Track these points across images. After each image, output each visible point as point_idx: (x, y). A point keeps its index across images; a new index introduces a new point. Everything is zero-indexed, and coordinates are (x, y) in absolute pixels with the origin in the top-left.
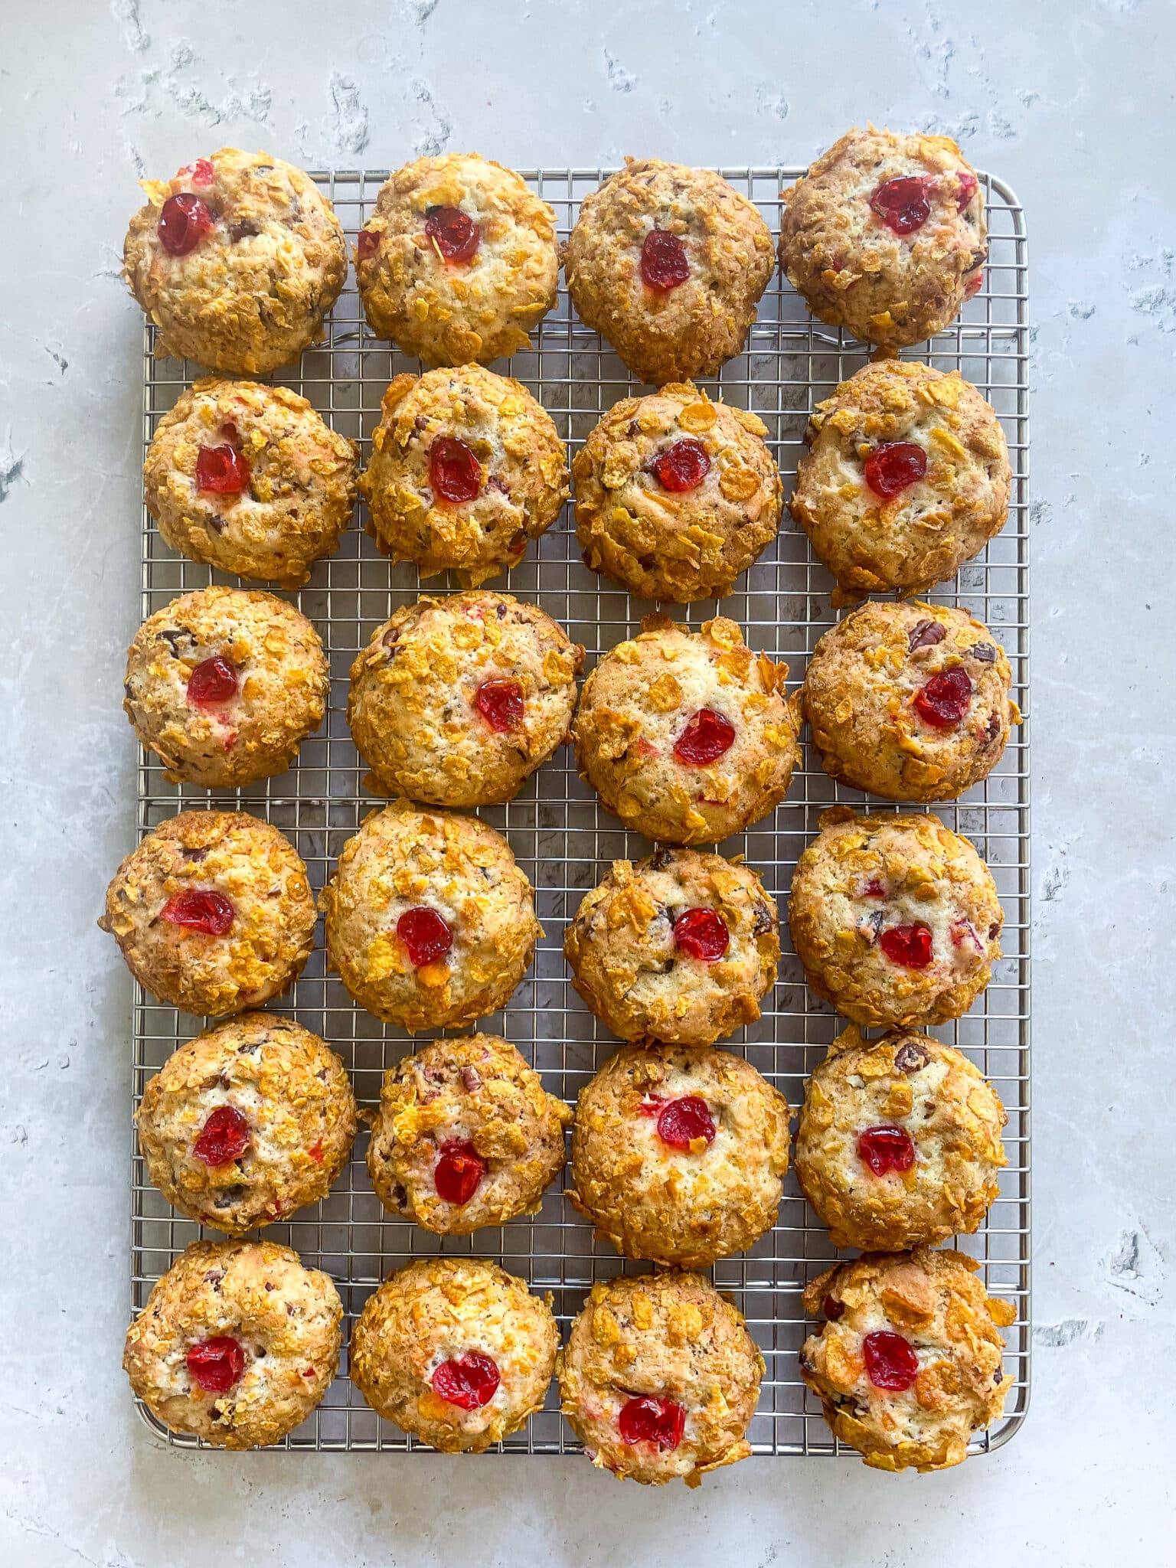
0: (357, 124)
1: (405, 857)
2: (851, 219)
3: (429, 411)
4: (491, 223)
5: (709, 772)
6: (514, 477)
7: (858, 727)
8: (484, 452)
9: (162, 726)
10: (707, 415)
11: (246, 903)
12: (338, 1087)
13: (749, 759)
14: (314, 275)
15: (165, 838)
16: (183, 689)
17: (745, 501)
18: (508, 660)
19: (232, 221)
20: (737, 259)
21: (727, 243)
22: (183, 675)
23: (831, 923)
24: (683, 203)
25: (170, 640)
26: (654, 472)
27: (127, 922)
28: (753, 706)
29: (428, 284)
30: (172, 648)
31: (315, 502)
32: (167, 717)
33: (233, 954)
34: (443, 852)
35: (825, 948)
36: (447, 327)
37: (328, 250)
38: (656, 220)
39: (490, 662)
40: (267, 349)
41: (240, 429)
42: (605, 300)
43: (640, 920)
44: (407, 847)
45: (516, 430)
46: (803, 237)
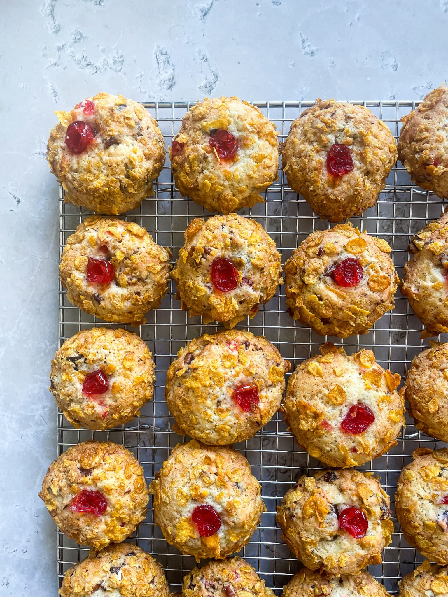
0: (169, 73)
1: (196, 478)
2: (445, 137)
3: (211, 244)
4: (245, 138)
5: (359, 438)
6: (256, 277)
7: (441, 414)
8: (240, 264)
9: (69, 405)
10: (360, 243)
11: (113, 498)
12: (161, 586)
13: (381, 431)
14: (148, 165)
15: (71, 460)
16: (80, 387)
17: (381, 291)
18: (251, 373)
19: (105, 137)
20: (381, 160)
21: (376, 150)
22: (80, 380)
23: (422, 516)
24: (351, 128)
25: (74, 361)
26: (332, 276)
27: (52, 504)
28: (383, 402)
29: (211, 172)
30: (74, 366)
31: (149, 287)
32: (72, 400)
33: (107, 525)
34: (216, 474)
35: (418, 527)
36: (220, 194)
37: (156, 150)
38: (336, 137)
39: (241, 374)
40: (124, 203)
41: (110, 249)
42: (306, 180)
43: (321, 515)
44: (197, 472)
45: (258, 253)
46: (416, 146)
